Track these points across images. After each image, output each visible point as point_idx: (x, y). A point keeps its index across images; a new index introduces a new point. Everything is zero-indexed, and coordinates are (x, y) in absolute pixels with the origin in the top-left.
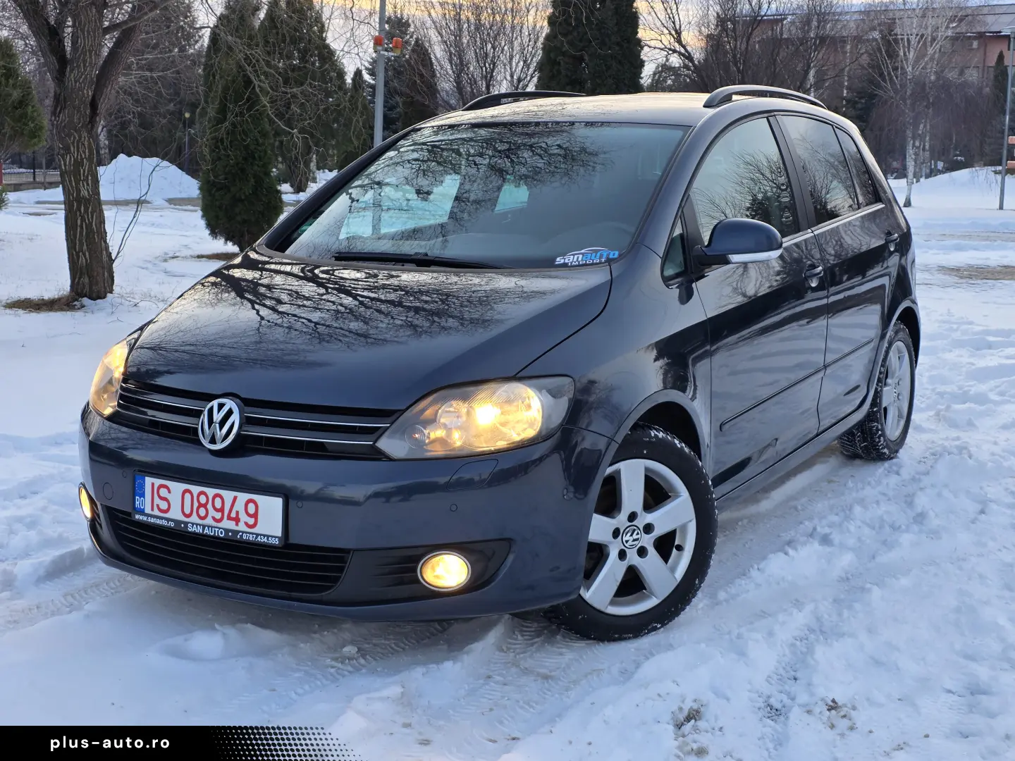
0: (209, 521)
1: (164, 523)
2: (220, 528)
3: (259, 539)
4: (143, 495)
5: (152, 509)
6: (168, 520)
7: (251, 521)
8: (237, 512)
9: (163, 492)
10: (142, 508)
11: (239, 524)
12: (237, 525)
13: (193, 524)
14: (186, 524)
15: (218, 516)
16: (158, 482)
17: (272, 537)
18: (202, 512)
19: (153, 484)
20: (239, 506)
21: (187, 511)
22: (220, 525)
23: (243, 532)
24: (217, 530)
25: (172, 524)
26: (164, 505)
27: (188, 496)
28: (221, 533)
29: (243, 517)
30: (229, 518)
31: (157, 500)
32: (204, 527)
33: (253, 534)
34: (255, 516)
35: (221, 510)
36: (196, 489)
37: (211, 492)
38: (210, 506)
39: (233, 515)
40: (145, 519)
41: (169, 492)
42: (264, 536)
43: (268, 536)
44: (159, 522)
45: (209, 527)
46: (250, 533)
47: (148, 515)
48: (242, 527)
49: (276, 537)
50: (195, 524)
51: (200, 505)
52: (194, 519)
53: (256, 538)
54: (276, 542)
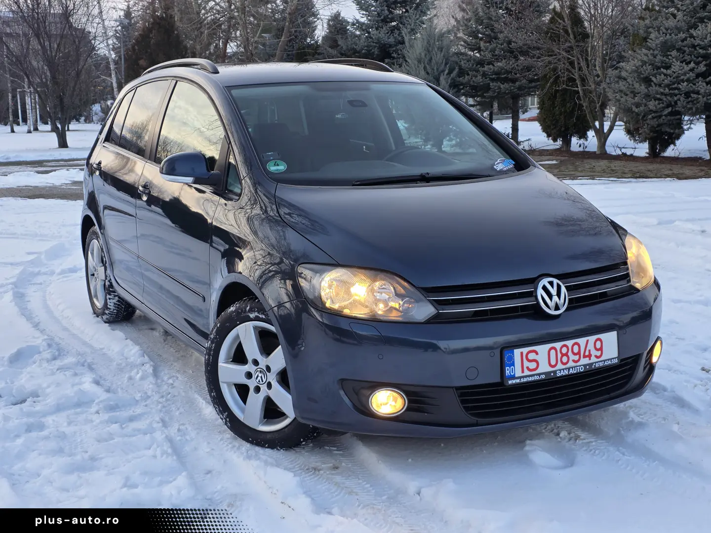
0: (571, 364)
1: (537, 378)
2: (580, 366)
3: (606, 363)
4: (513, 364)
5: (523, 372)
6: (539, 375)
7: (598, 354)
8: (590, 351)
9: (532, 356)
10: (512, 374)
11: (592, 358)
12: (590, 359)
13: (560, 370)
14: (555, 372)
15: (576, 358)
16: (525, 350)
17: (613, 358)
18: (565, 359)
19: (522, 353)
20: (591, 346)
21: (553, 363)
22: (578, 364)
23: (595, 363)
24: (578, 368)
25: (543, 377)
26: (533, 365)
27: (553, 352)
28: (582, 369)
29: (594, 353)
30: (585, 357)
31: (526, 364)
32: (569, 369)
33: (601, 361)
34: (601, 349)
35: (579, 353)
36: (558, 345)
37: (569, 343)
38: (570, 354)
39: (587, 353)
40: (518, 381)
41: (537, 353)
42: (609, 360)
43: (611, 359)
44: (531, 379)
45: (572, 368)
46: (600, 362)
47: (520, 378)
48: (594, 359)
49: (615, 358)
50: (561, 370)
51: (563, 355)
52: (560, 366)
53: (604, 363)
54: (616, 361)
